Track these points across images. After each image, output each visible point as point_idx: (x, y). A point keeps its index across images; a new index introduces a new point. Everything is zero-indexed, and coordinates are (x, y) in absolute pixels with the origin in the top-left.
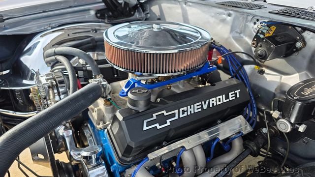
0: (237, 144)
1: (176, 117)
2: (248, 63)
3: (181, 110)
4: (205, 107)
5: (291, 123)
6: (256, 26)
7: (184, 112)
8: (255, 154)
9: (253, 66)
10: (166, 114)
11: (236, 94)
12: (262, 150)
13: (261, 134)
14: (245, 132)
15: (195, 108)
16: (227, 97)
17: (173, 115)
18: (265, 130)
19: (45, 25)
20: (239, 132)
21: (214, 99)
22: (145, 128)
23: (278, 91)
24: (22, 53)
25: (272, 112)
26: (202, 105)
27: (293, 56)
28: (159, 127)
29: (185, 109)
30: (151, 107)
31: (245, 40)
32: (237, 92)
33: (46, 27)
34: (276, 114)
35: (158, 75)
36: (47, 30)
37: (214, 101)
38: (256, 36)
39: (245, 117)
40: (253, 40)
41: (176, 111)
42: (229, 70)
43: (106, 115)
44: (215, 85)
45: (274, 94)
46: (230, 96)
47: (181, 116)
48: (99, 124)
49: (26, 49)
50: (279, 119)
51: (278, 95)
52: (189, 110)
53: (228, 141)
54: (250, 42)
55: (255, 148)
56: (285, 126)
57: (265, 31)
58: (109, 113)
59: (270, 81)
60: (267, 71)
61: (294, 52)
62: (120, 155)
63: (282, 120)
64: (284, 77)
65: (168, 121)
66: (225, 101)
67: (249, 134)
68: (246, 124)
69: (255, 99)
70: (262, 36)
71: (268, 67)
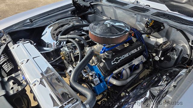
0: (141, 66)
1: (121, 59)
2: (143, 34)
3: (122, 56)
4: (130, 54)
5: (159, 57)
6: (146, 19)
7: (123, 57)
8: (148, 69)
9: (146, 35)
10: (118, 58)
11: (140, 48)
12: (150, 67)
13: (150, 61)
14: (144, 61)
15: (127, 55)
16: (137, 50)
17: (120, 59)
18: (151, 60)
19: (49, 21)
20: (142, 62)
21: (133, 51)
22: (112, 64)
23: (155, 45)
24: (42, 36)
25: (153, 54)
26: (129, 54)
27: (160, 32)
28: (116, 63)
29: (124, 56)
30: (113, 57)
31: (142, 25)
32: (140, 47)
33: (50, 22)
34: (154, 54)
35: (112, 45)
36: (51, 24)
37: (133, 52)
38: (146, 24)
39: (143, 56)
40: (145, 25)
41: (121, 57)
42: (136, 36)
43: (95, 60)
44: (132, 45)
45: (154, 46)
46: (138, 49)
47: (123, 58)
48: (93, 64)
49: (42, 34)
50: (155, 56)
51: (155, 46)
52: (125, 56)
53: (138, 65)
54: (144, 26)
55: (148, 67)
56: (157, 58)
57: (150, 22)
58: (96, 60)
59: (152, 41)
60: (151, 37)
61: (161, 30)
62: (104, 73)
63: (156, 56)
64: (157, 39)
65: (119, 61)
66: (136, 51)
67: (145, 62)
68: (144, 58)
69: (147, 48)
70: (149, 24)
71: (152, 36)
